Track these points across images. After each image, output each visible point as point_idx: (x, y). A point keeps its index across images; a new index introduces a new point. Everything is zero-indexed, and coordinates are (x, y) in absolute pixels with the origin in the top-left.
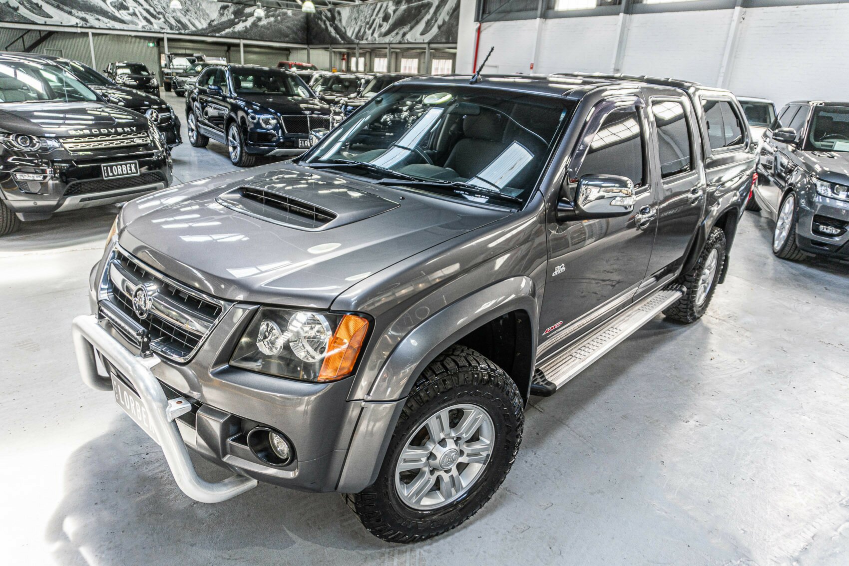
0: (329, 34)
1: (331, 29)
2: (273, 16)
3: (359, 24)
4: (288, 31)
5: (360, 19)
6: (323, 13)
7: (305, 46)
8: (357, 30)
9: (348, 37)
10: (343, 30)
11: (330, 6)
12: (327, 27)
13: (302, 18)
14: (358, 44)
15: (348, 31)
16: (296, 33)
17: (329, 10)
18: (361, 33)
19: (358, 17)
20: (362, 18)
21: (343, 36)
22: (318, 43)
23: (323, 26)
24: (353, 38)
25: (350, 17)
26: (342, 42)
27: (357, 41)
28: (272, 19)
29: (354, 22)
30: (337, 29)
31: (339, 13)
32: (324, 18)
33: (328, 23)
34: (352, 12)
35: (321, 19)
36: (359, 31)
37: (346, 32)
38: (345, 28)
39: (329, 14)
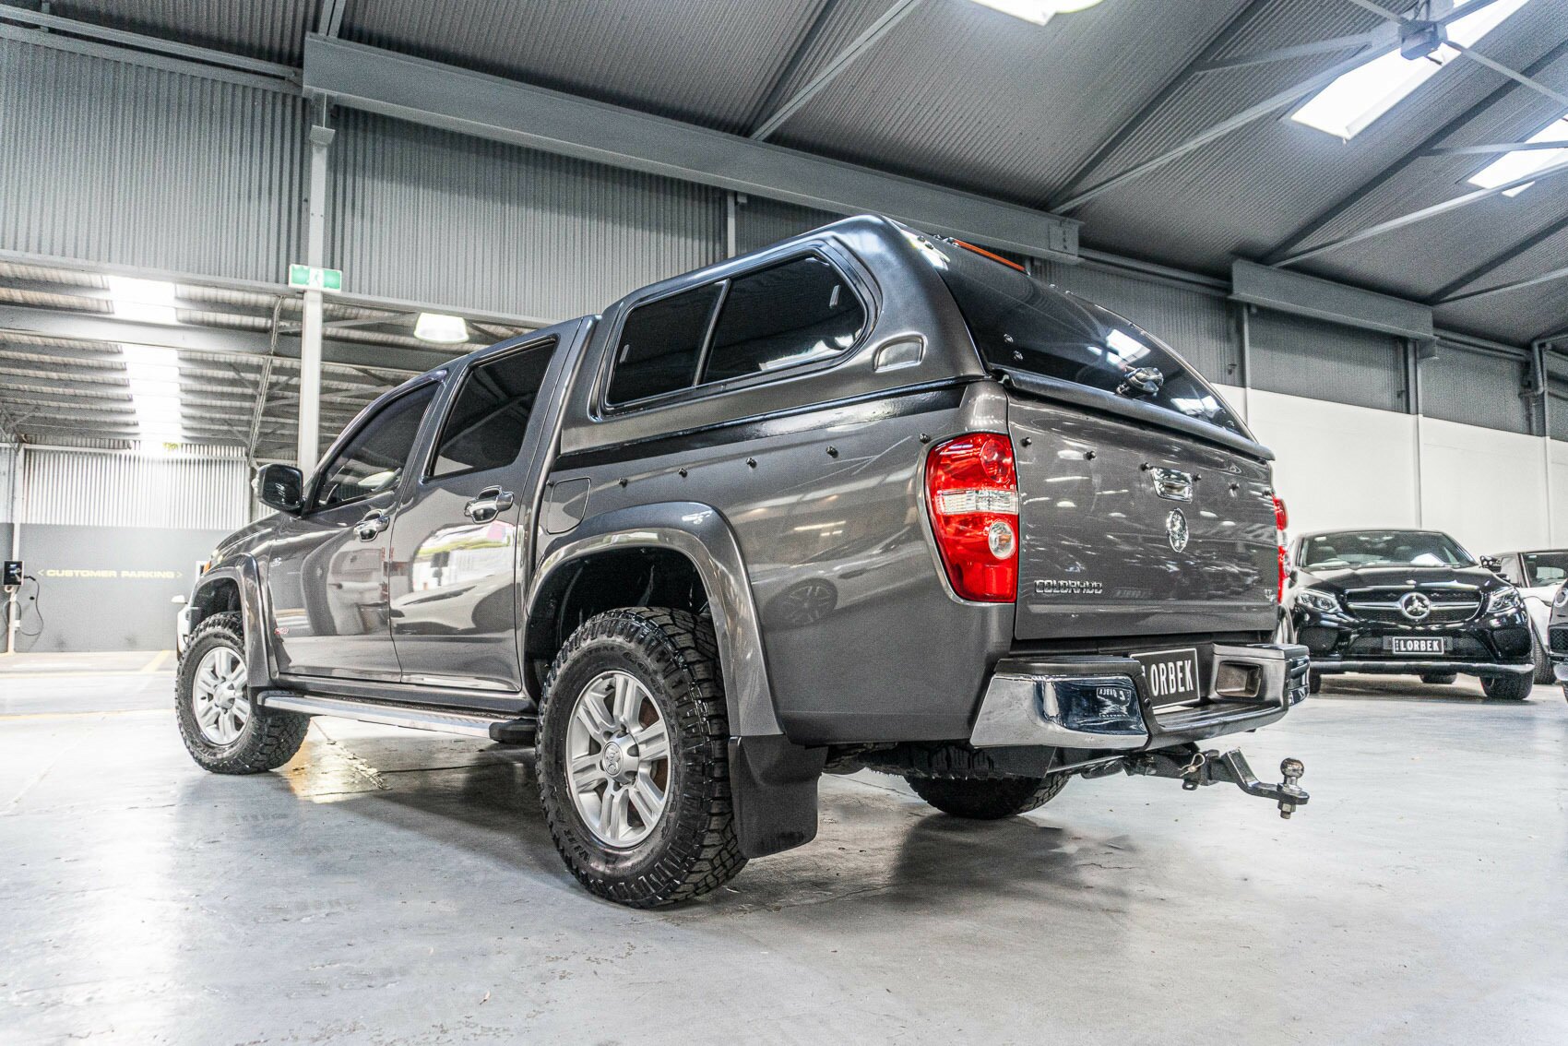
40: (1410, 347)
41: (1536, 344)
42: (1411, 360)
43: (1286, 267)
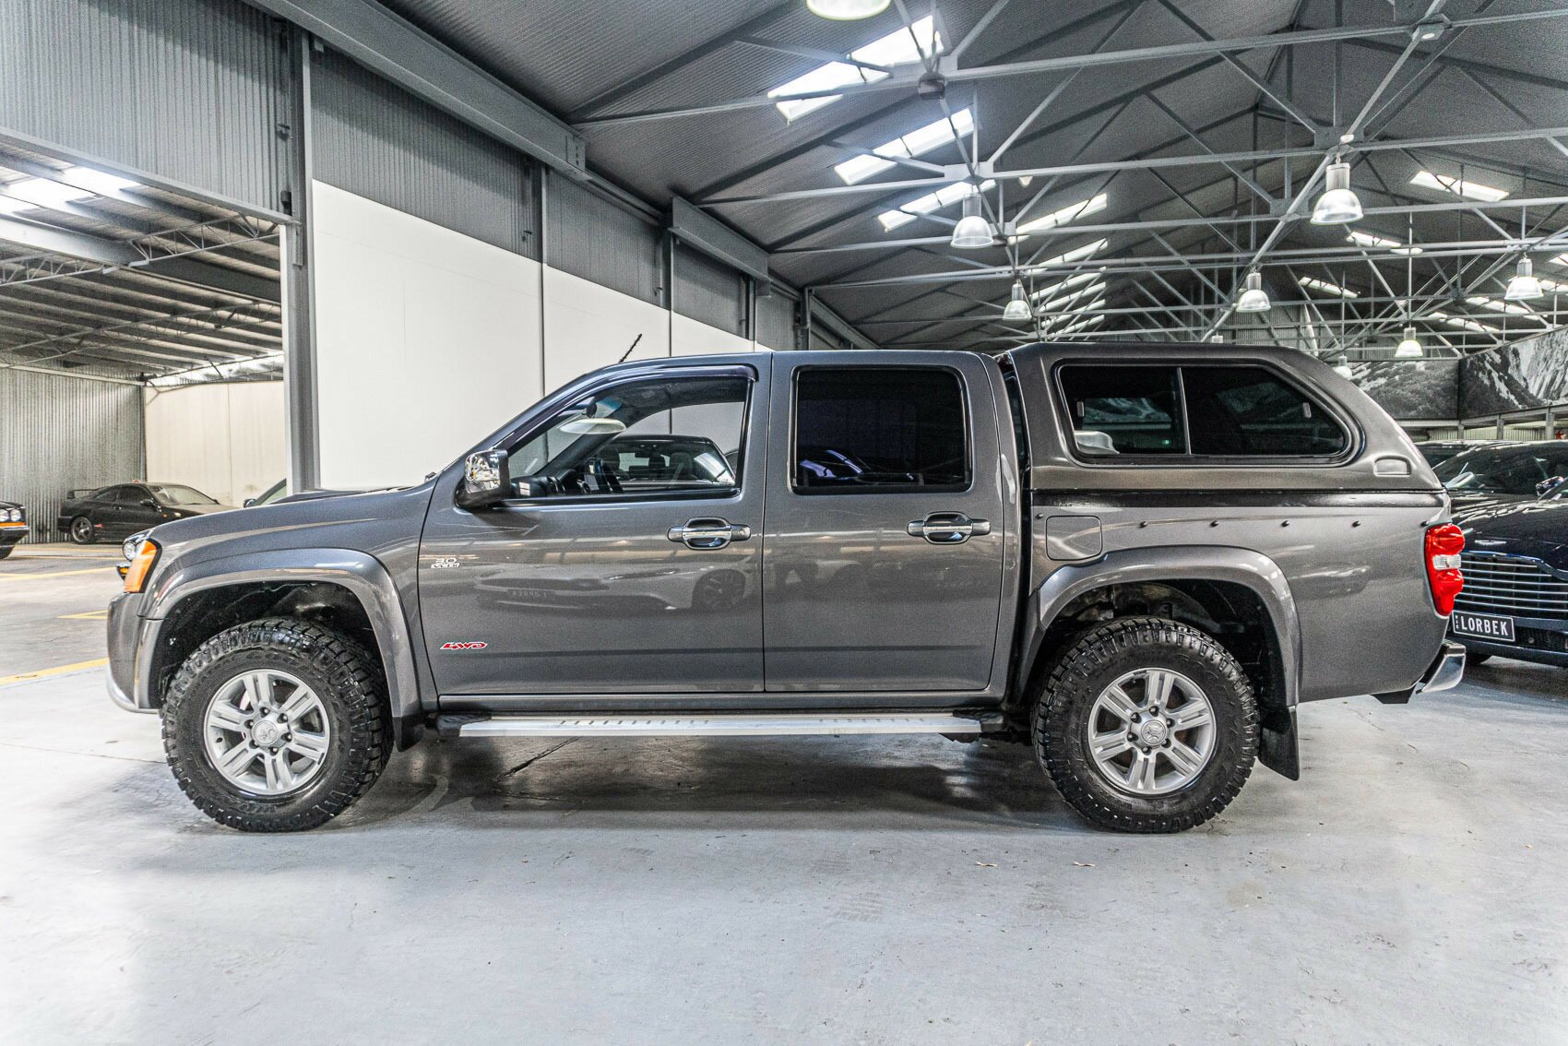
0: (1497, 394)
1: (1501, 386)
2: (1382, 376)
3: (1551, 368)
4: (1415, 399)
5: (1555, 358)
6: (1488, 358)
7: (1455, 423)
8: (1548, 380)
9: (1531, 396)
10: (1522, 383)
11: (1500, 344)
12: (1493, 383)
13: (1448, 372)
14: (1550, 407)
15: (1530, 387)
16: (1432, 401)
17: (1498, 351)
18: (1556, 385)
19: (1551, 356)
20: (1559, 356)
21: (1522, 394)
22: (1476, 413)
23: (1487, 382)
24: (1540, 396)
25: (1535, 357)
26: (1520, 407)
27: (1547, 402)
28: (1382, 381)
29: (1543, 365)
30: (1510, 383)
31: (1516, 353)
32: (1488, 367)
33: (1495, 375)
34: (1540, 347)
35: (1483, 369)
36: (1553, 381)
37: (1527, 387)
38: (1525, 380)
39: (1497, 358)
40: (751, 284)
41: (807, 290)
42: (751, 296)
43: (703, 209)
